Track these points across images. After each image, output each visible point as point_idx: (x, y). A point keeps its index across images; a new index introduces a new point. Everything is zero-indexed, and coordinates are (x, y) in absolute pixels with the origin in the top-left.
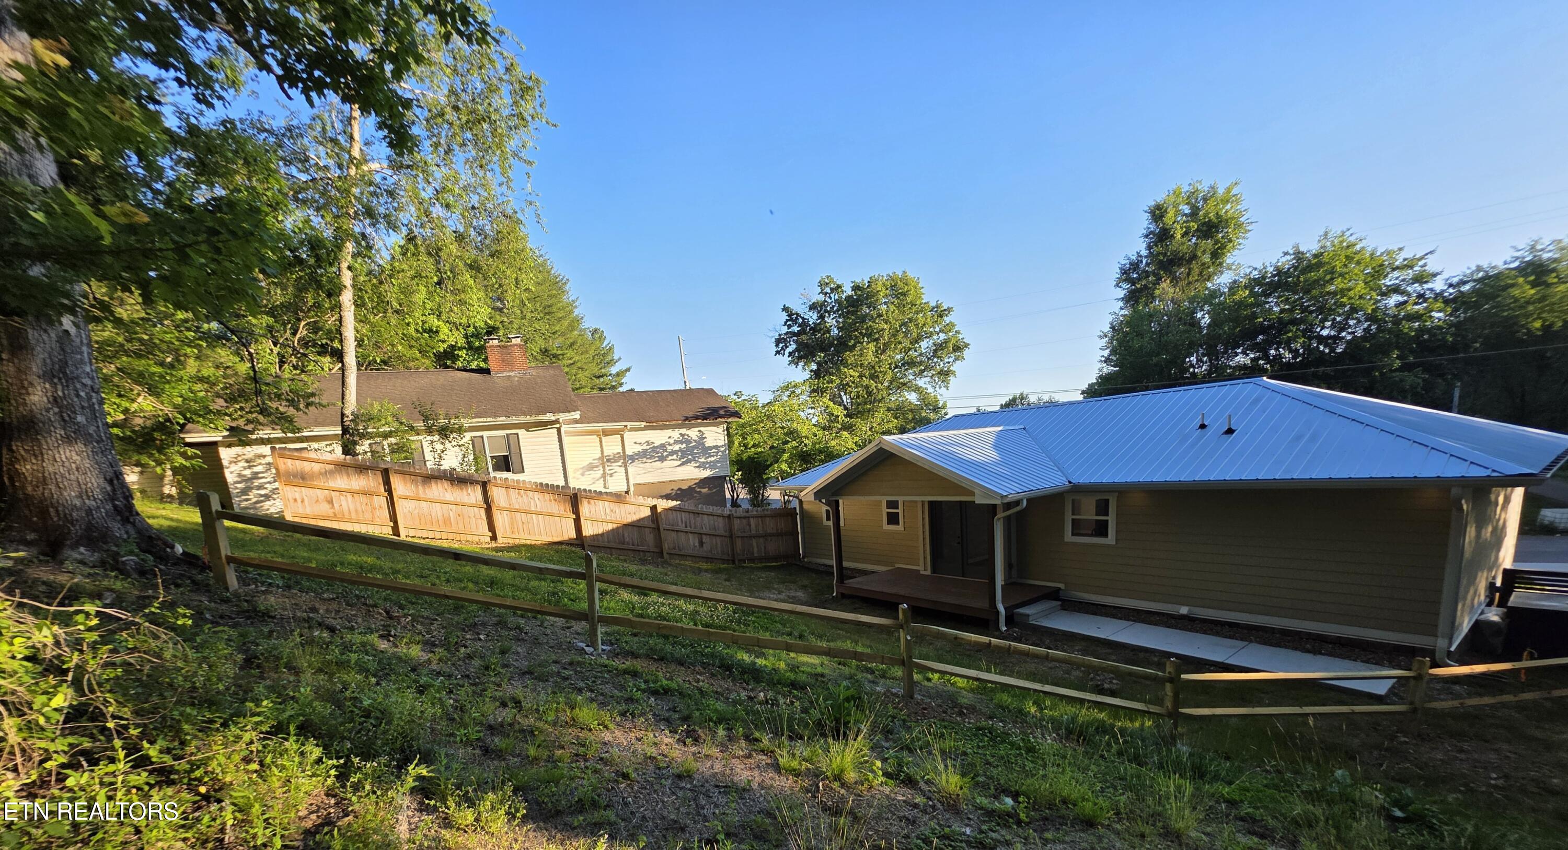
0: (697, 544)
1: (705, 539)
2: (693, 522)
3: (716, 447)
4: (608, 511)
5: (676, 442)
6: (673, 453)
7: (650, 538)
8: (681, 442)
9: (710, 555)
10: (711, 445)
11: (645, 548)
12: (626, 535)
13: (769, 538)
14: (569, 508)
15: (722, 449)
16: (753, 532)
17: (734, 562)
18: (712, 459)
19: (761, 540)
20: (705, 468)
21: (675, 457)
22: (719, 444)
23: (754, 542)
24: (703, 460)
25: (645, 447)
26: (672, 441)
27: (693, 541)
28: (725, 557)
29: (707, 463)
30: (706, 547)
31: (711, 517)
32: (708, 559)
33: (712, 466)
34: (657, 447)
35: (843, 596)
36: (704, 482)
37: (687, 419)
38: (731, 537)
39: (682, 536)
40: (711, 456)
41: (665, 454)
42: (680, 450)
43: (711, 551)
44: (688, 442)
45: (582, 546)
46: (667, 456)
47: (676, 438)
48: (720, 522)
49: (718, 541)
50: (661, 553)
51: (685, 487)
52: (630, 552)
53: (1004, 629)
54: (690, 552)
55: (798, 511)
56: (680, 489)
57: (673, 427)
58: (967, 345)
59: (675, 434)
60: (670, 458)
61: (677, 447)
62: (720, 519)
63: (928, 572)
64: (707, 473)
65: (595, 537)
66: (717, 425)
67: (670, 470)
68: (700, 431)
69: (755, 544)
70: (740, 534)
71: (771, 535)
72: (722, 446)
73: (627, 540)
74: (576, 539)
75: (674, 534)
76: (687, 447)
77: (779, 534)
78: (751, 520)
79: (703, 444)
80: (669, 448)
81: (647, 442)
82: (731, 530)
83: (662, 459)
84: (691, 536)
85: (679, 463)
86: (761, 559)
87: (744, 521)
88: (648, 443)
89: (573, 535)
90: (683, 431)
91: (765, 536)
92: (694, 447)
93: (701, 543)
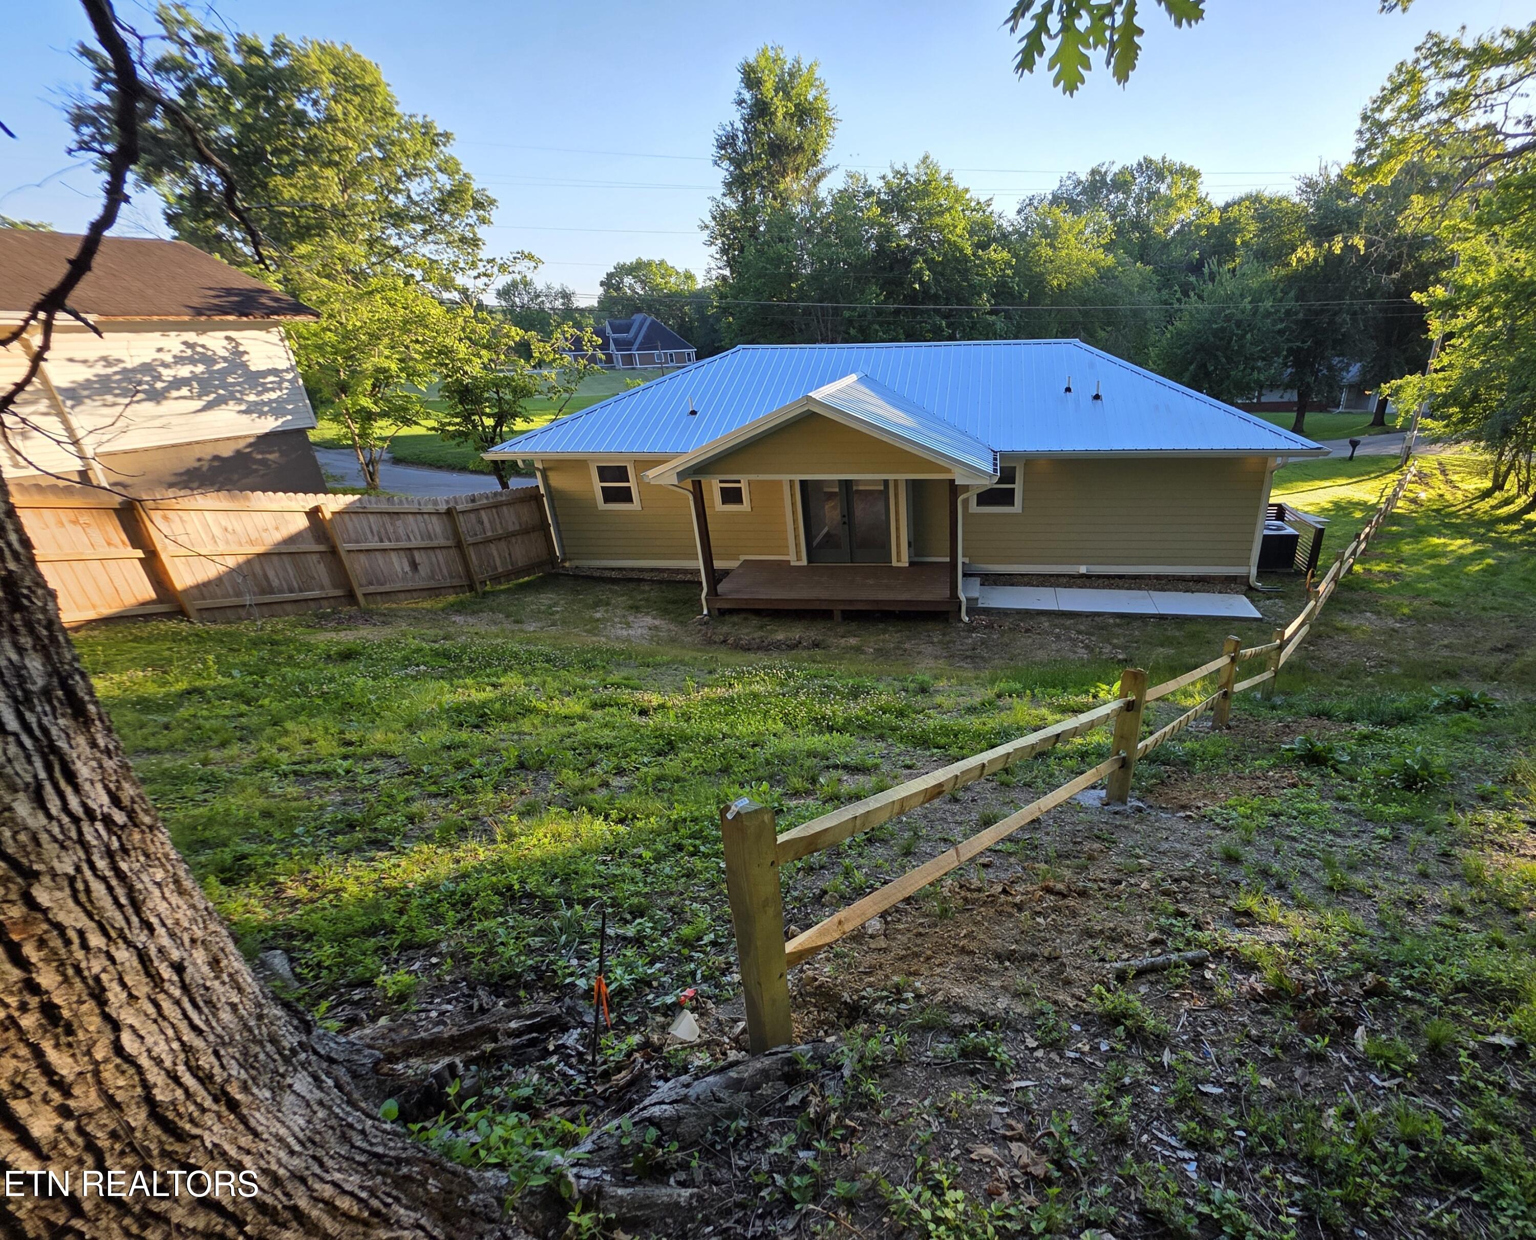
0: (407, 568)
1: (417, 555)
2: (390, 529)
3: (274, 372)
4: (217, 531)
5: (179, 360)
6: (178, 383)
7: (321, 572)
8: (192, 361)
9: (432, 584)
10: (263, 368)
11: (316, 593)
12: (271, 574)
13: (513, 540)
14: (118, 535)
15: (290, 376)
16: (489, 534)
17: (471, 588)
18: (273, 395)
19: (503, 544)
20: (261, 414)
21: (185, 391)
22: (280, 367)
23: (493, 549)
24: (252, 398)
25: (100, 369)
26: (168, 358)
27: (399, 564)
28: (456, 582)
29: (264, 403)
30: (423, 570)
31: (419, 517)
32: (433, 592)
33: (277, 409)
34: (134, 370)
35: (723, 613)
36: (265, 440)
37: (199, 312)
38: (459, 545)
39: (380, 558)
40: (268, 390)
41: (159, 385)
42: (195, 377)
43: (432, 577)
44: (208, 360)
45: (180, 613)
46: (167, 390)
47: (176, 351)
48: (436, 526)
49: (440, 557)
50: (351, 597)
51: (227, 451)
52: (288, 608)
53: (966, 619)
54: (398, 586)
55: (542, 491)
56: (216, 458)
57: (165, 328)
58: (492, 202)
59: (174, 343)
60: (175, 394)
61: (184, 371)
62: (434, 519)
63: (804, 562)
64: (269, 424)
65: (202, 588)
66: (265, 328)
67: (182, 420)
68: (228, 338)
69: (495, 553)
70: (470, 540)
71: (514, 534)
72: (287, 371)
73: (275, 583)
74: (159, 601)
75: (362, 558)
76: (209, 371)
77: (525, 531)
78: (483, 513)
79: (244, 365)
80: (167, 374)
81: (104, 359)
82: (456, 533)
83: (156, 396)
84: (394, 556)
85: (199, 404)
86: (508, 576)
87: (472, 516)
88: (107, 361)
89: (147, 592)
90: (191, 337)
91: (507, 537)
92: (224, 372)
93: (414, 566)
